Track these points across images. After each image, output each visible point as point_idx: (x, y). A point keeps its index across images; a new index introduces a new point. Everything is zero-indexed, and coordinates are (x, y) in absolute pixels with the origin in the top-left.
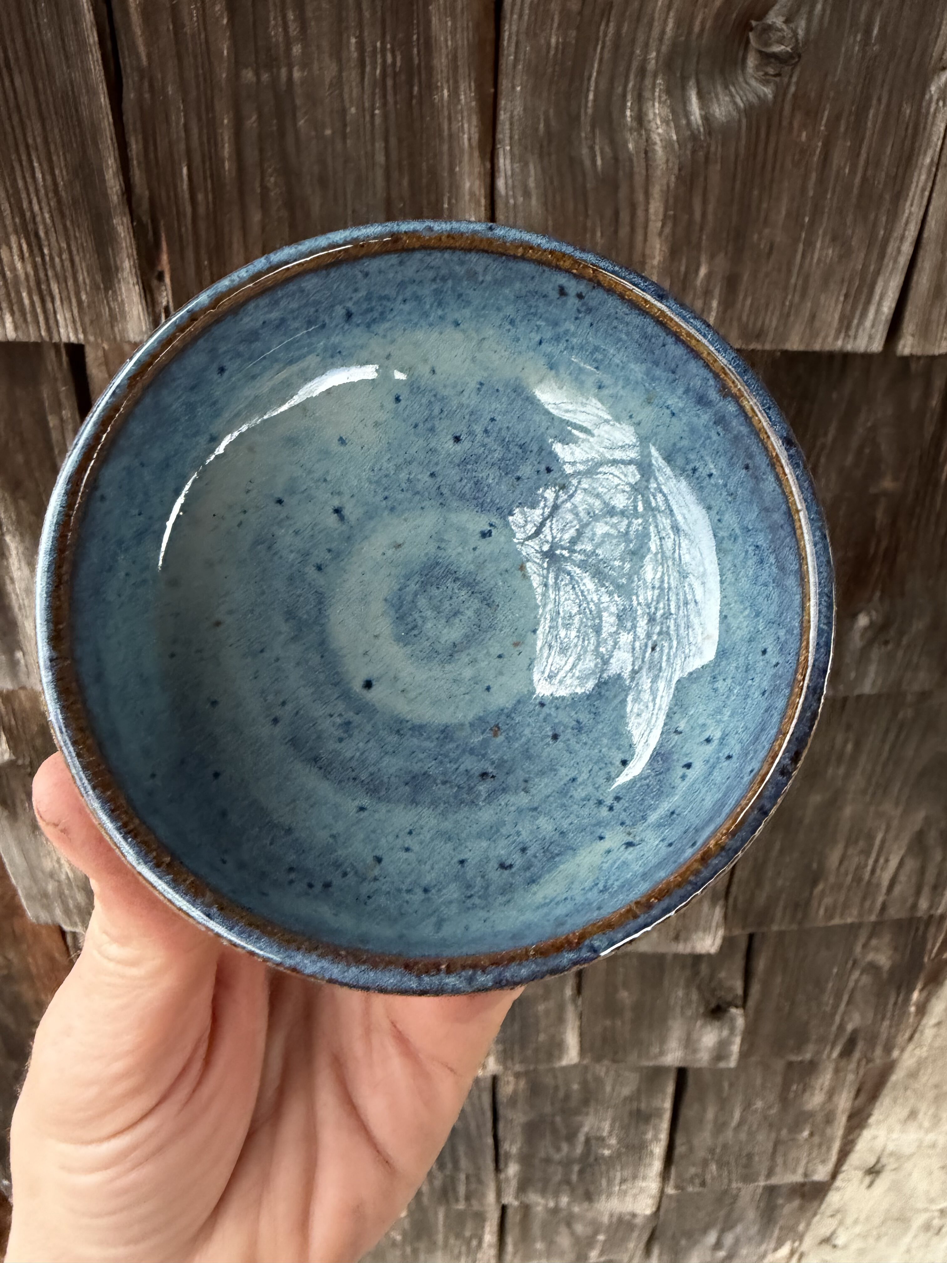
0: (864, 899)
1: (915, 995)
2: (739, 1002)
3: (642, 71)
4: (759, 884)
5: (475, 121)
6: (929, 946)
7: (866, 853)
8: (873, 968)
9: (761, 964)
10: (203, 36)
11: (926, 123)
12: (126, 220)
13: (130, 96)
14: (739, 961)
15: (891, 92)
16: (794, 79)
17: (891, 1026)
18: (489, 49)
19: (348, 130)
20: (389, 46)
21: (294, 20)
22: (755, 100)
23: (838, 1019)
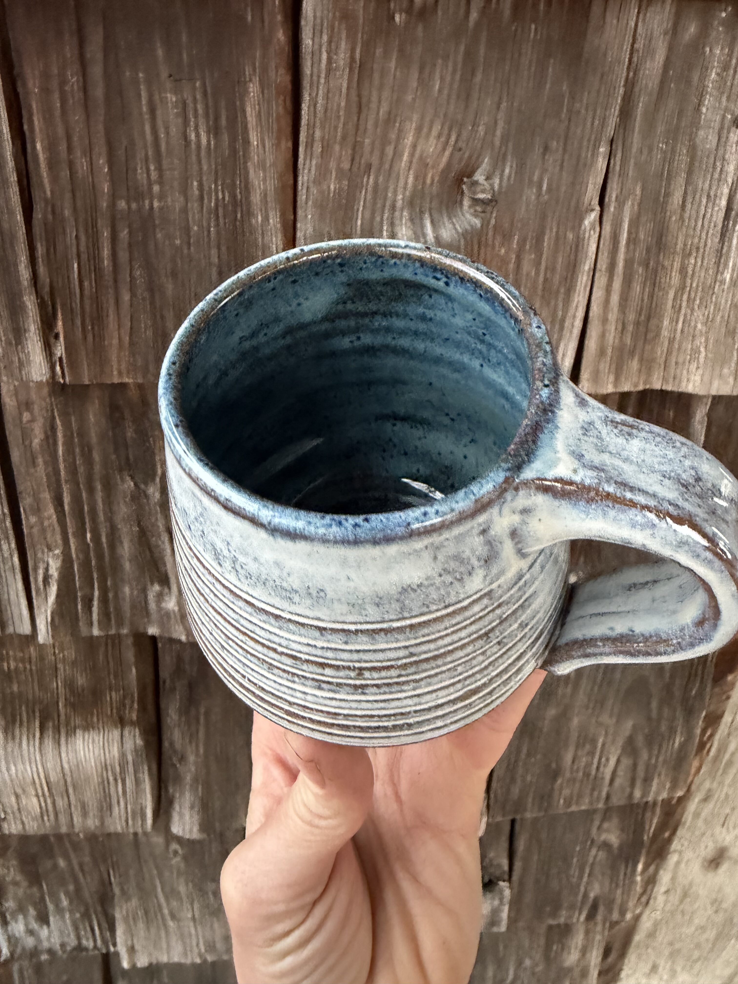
0: (593, 790)
1: (640, 867)
2: (506, 877)
3: (393, 208)
4: (513, 780)
5: (280, 236)
6: (647, 827)
7: (592, 753)
8: (606, 845)
9: (521, 845)
10: (90, 180)
11: (583, 244)
12: (33, 297)
13: (38, 215)
14: (504, 844)
15: (558, 225)
16: (494, 215)
17: (623, 893)
18: (290, 192)
19: (192, 241)
20: (220, 188)
21: (155, 170)
22: (469, 228)
23: (582, 889)
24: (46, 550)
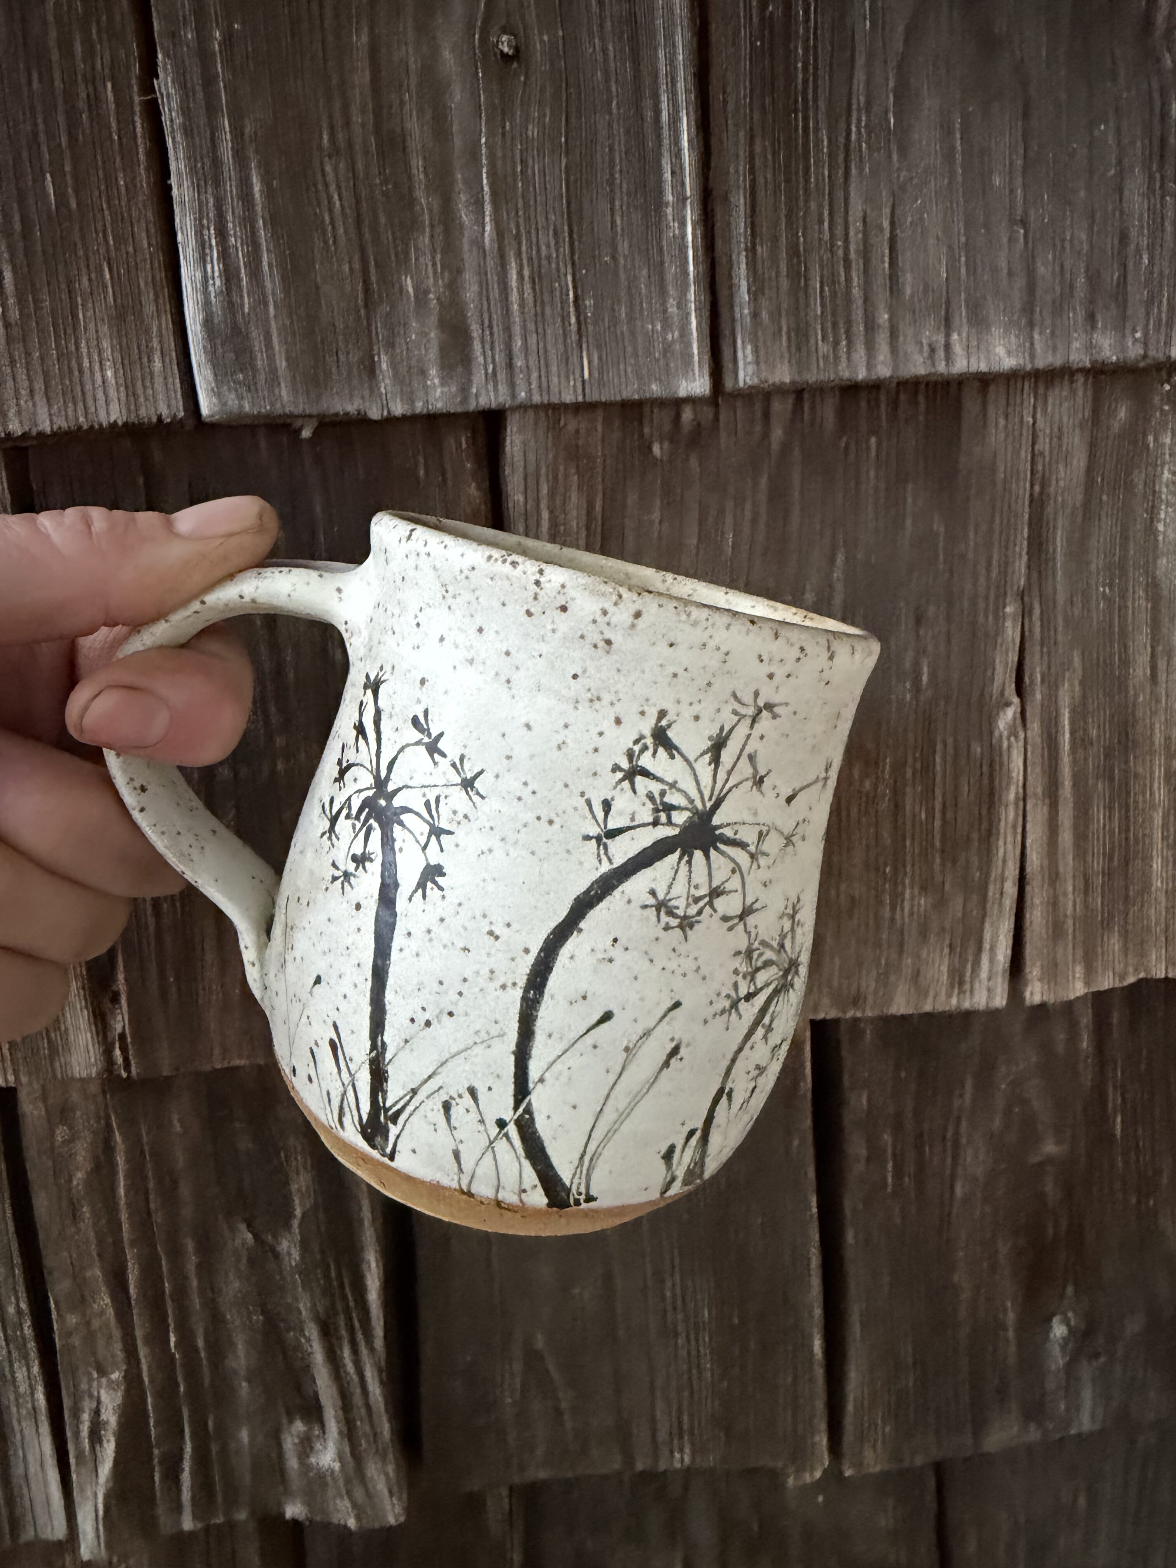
24: (95, 1375)
